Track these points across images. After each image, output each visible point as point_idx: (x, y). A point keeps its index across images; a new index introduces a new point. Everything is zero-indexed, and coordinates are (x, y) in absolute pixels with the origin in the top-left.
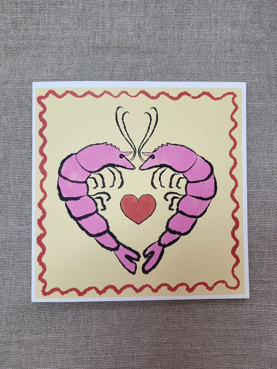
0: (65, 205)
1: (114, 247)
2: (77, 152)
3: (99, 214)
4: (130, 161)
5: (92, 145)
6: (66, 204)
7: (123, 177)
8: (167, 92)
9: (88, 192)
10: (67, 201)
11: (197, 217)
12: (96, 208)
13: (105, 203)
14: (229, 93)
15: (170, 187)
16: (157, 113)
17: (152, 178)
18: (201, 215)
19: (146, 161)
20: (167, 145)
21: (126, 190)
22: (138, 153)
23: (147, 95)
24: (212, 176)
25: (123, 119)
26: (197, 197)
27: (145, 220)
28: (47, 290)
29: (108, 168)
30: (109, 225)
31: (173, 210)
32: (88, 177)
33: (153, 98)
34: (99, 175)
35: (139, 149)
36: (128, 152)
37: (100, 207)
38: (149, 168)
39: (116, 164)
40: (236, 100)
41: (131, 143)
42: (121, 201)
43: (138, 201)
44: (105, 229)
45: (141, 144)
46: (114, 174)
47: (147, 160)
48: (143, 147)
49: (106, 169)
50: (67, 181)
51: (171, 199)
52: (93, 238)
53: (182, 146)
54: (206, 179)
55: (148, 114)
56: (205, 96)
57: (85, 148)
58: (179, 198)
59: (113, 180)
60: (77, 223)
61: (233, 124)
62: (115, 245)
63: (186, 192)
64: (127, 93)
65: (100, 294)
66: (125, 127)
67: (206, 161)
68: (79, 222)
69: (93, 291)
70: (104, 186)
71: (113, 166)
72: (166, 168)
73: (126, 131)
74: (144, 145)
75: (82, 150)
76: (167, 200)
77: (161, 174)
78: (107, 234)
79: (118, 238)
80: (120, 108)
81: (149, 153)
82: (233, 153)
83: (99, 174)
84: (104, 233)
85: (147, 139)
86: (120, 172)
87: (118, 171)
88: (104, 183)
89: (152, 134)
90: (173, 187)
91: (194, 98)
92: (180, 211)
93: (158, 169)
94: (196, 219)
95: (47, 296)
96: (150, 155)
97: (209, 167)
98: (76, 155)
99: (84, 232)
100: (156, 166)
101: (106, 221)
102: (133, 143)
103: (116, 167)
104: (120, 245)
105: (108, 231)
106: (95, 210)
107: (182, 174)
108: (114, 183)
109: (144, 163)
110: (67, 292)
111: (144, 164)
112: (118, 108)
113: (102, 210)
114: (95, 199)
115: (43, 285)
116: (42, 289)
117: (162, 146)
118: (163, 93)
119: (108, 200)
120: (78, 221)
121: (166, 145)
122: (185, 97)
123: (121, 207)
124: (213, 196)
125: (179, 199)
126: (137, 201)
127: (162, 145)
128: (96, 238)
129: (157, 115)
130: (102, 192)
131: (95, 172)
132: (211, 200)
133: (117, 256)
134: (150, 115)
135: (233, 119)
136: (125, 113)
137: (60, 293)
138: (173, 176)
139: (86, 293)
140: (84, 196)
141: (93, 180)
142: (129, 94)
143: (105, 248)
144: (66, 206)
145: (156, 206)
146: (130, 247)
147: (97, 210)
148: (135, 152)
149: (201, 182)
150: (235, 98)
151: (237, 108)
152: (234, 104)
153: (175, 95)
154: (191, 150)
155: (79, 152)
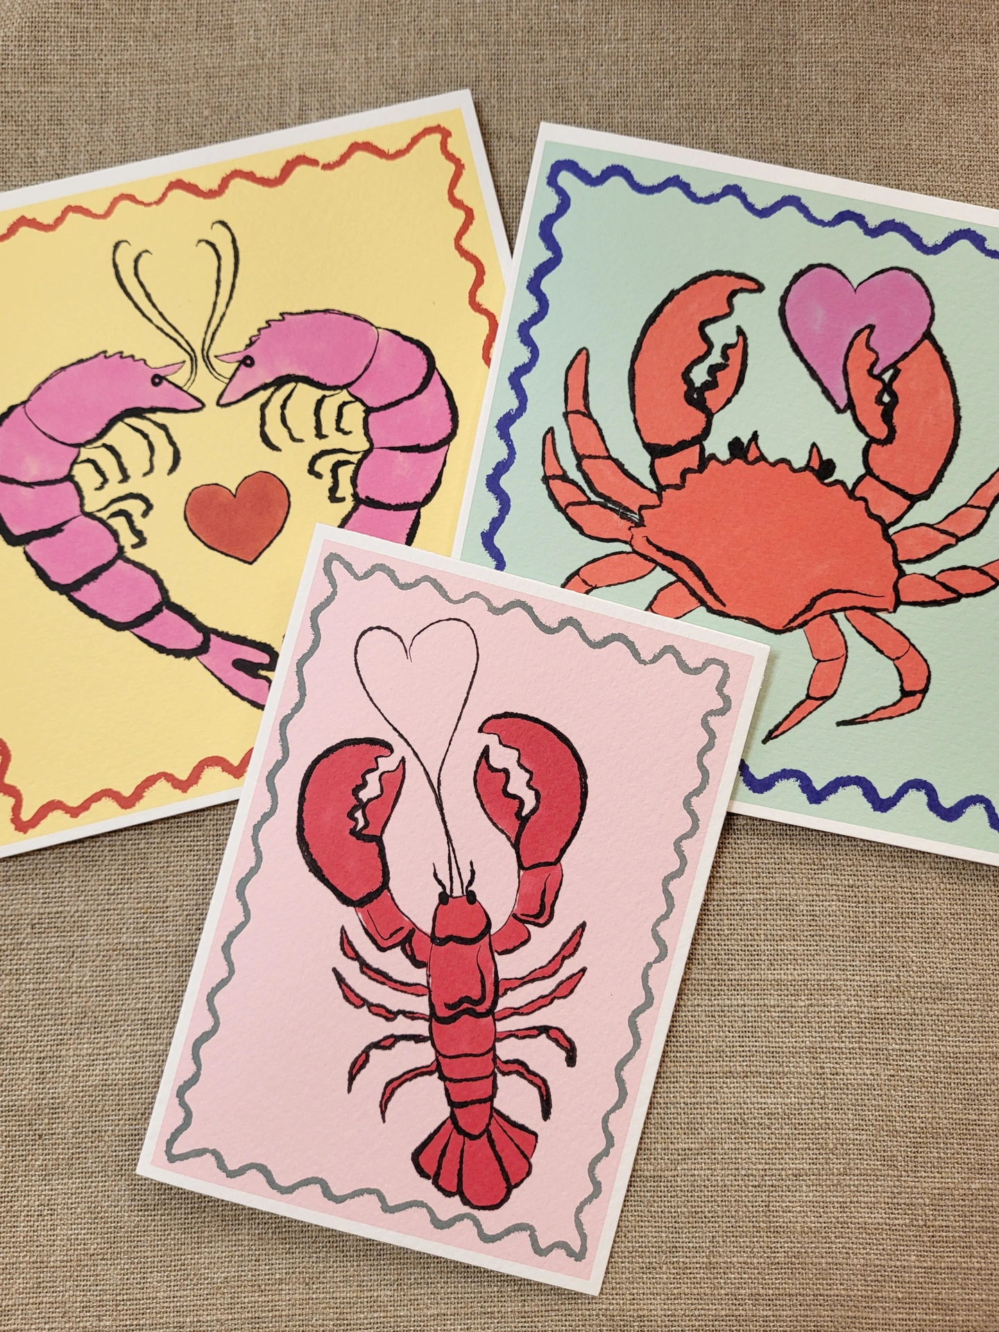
0: (24, 557)
1: (194, 646)
2: (25, 398)
3: (128, 561)
4: (185, 388)
5: (63, 369)
6: (25, 553)
7: (175, 439)
8: (246, 169)
9: (82, 505)
10: (28, 543)
11: (417, 506)
12: (116, 544)
13: (140, 523)
14: (427, 131)
15: (320, 435)
16: (232, 234)
17: (259, 422)
18: (428, 498)
19: (231, 379)
20: (281, 318)
21: (192, 475)
22: (204, 361)
23: (193, 189)
24: (436, 376)
25: (136, 274)
26: (404, 449)
27: (268, 546)
28: (26, 815)
29: (126, 424)
30: (167, 584)
31: (343, 499)
32: (74, 462)
33: (211, 194)
34: (103, 449)
35: (203, 350)
36: (173, 364)
37: (127, 539)
38: (245, 397)
39: (146, 405)
40: (451, 147)
41: (176, 337)
42: (185, 508)
43: (235, 496)
44: (157, 598)
45: (206, 333)
46: (146, 436)
47: (233, 375)
48: (212, 339)
49: (120, 425)
50: (15, 486)
51: (331, 471)
52: (127, 632)
53: (326, 311)
54: (419, 391)
55: (208, 242)
56: (359, 156)
57: (47, 380)
58: (353, 463)
59: (148, 453)
60: (72, 599)
61: (461, 215)
62: (197, 639)
63: (370, 440)
64: (132, 198)
65: (185, 791)
66: (148, 296)
67: (406, 338)
68: (77, 595)
69: (162, 785)
70: (125, 478)
71: (138, 412)
72: (292, 385)
73: (154, 306)
74: (214, 334)
75: (38, 388)
76: (319, 476)
77: (283, 407)
78: (166, 611)
79: (200, 618)
80: (123, 245)
81: (234, 353)
82: (481, 297)
83: (104, 445)
84: (157, 610)
85: (221, 314)
86: (163, 427)
87: (155, 423)
88: (123, 469)
89: (231, 297)
90: (326, 436)
91: (327, 167)
92: (364, 497)
93: (273, 394)
94: (416, 511)
95: (31, 831)
96: (240, 357)
97: (419, 353)
98: (25, 407)
99: (97, 622)
100: (265, 387)
101: (154, 574)
102: (182, 336)
103: (148, 415)
104: (213, 637)
105: (166, 603)
106: (115, 551)
107: (345, 391)
108: (151, 461)
109: (228, 384)
110: (85, 806)
111: (226, 388)
112: (116, 246)
113: (134, 546)
114: (109, 518)
115: (11, 801)
116: (10, 815)
117: (270, 325)
118: (237, 174)
119: (145, 514)
120: (72, 593)
121: (279, 320)
122: (301, 170)
123: (188, 526)
124: (452, 434)
125: (354, 466)
126: (232, 497)
127: (267, 322)
128: (135, 630)
129: (234, 241)
130: (122, 494)
131: (89, 442)
132: (447, 446)
133: (209, 670)
134: (213, 245)
135: (456, 203)
136: (140, 255)
137: (66, 813)
138: (319, 403)
139: (141, 797)
140: (74, 518)
141: (90, 466)
142: (139, 198)
143: (168, 654)
144: (29, 559)
145: (289, 499)
146: (242, 635)
147: (121, 549)
148: (193, 360)
149: (405, 403)
150: (449, 140)
151: (459, 167)
152: (450, 157)
153: (273, 172)
154: (356, 318)
155: (31, 395)
